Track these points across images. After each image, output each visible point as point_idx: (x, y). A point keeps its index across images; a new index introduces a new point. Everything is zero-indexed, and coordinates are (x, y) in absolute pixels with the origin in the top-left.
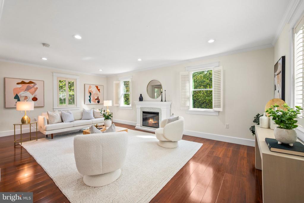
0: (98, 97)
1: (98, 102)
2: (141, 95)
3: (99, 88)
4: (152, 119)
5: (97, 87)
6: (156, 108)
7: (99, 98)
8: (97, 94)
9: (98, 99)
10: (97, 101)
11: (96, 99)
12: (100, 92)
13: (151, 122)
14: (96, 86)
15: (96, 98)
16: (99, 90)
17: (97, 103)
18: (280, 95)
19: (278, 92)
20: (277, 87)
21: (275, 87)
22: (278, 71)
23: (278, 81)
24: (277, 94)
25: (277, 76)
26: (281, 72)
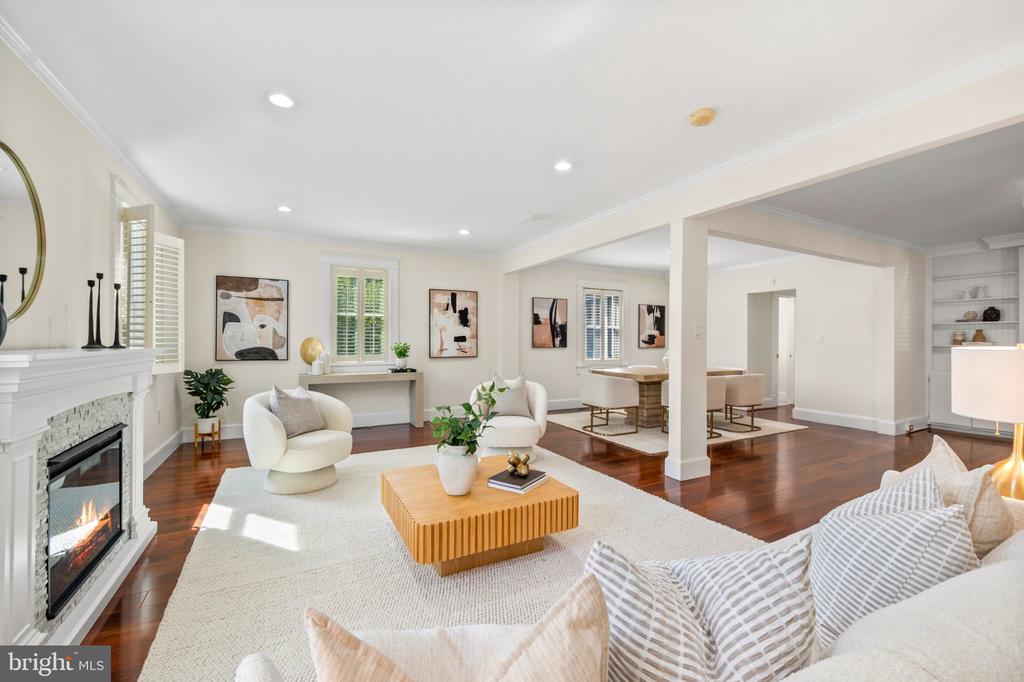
18: (275, 332)
19: (263, 326)
20: (252, 318)
21: (230, 317)
22: (254, 294)
23: (257, 309)
24: (254, 329)
25: (245, 301)
26: (282, 300)
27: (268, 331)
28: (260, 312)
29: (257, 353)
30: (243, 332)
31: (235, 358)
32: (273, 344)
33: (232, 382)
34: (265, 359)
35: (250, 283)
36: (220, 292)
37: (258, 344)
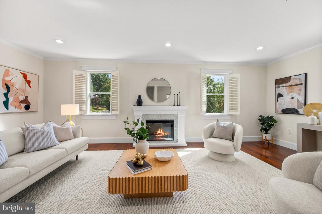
0: (26, 97)
1: (27, 108)
2: (140, 96)
3: (28, 79)
4: (162, 130)
5: (25, 76)
6: (170, 115)
7: (29, 99)
8: (24, 91)
9: (26, 101)
10: (23, 105)
11: (22, 102)
12: (30, 87)
13: (160, 134)
14: (22, 73)
15: (22, 98)
16: (29, 82)
17: (24, 110)
18: (298, 101)
19: (292, 98)
20: (288, 95)
21: (280, 95)
22: (289, 84)
23: (290, 90)
24: (289, 100)
25: (285, 87)
26: (302, 84)
27: (295, 100)
28: (291, 92)
29: (290, 110)
30: (284, 101)
31: (281, 112)
32: (298, 106)
33: (278, 122)
34: (293, 113)
35: (287, 79)
36: (276, 86)
37: (290, 106)
